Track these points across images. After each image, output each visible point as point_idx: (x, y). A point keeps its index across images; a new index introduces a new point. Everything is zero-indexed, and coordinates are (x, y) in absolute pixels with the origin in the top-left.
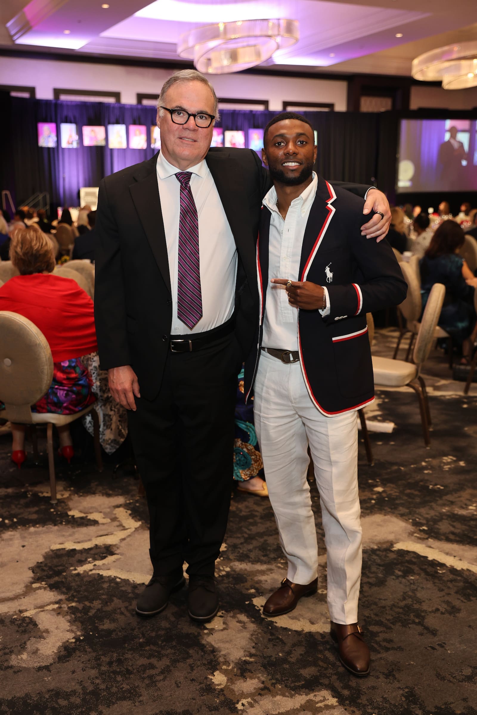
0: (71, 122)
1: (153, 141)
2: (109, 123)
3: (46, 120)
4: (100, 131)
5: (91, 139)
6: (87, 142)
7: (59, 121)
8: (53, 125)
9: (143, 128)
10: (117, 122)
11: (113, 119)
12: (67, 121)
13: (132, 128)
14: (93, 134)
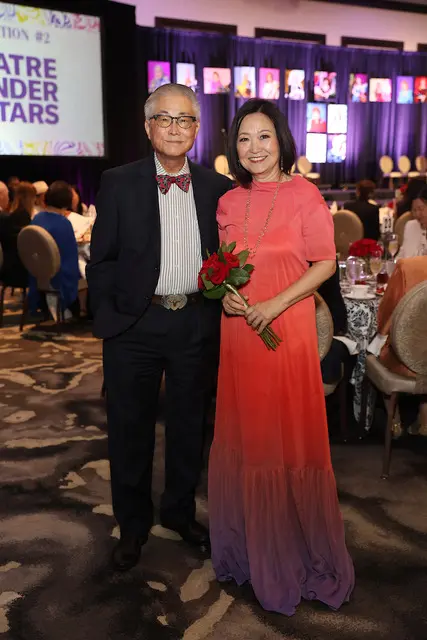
0: (189, 62)
1: (287, 89)
2: (236, 65)
3: (159, 59)
4: (224, 75)
5: (214, 85)
6: (208, 89)
7: (174, 59)
8: (167, 65)
9: (276, 72)
10: (246, 64)
11: (240, 59)
12: (184, 61)
13: (263, 71)
14: (216, 79)
